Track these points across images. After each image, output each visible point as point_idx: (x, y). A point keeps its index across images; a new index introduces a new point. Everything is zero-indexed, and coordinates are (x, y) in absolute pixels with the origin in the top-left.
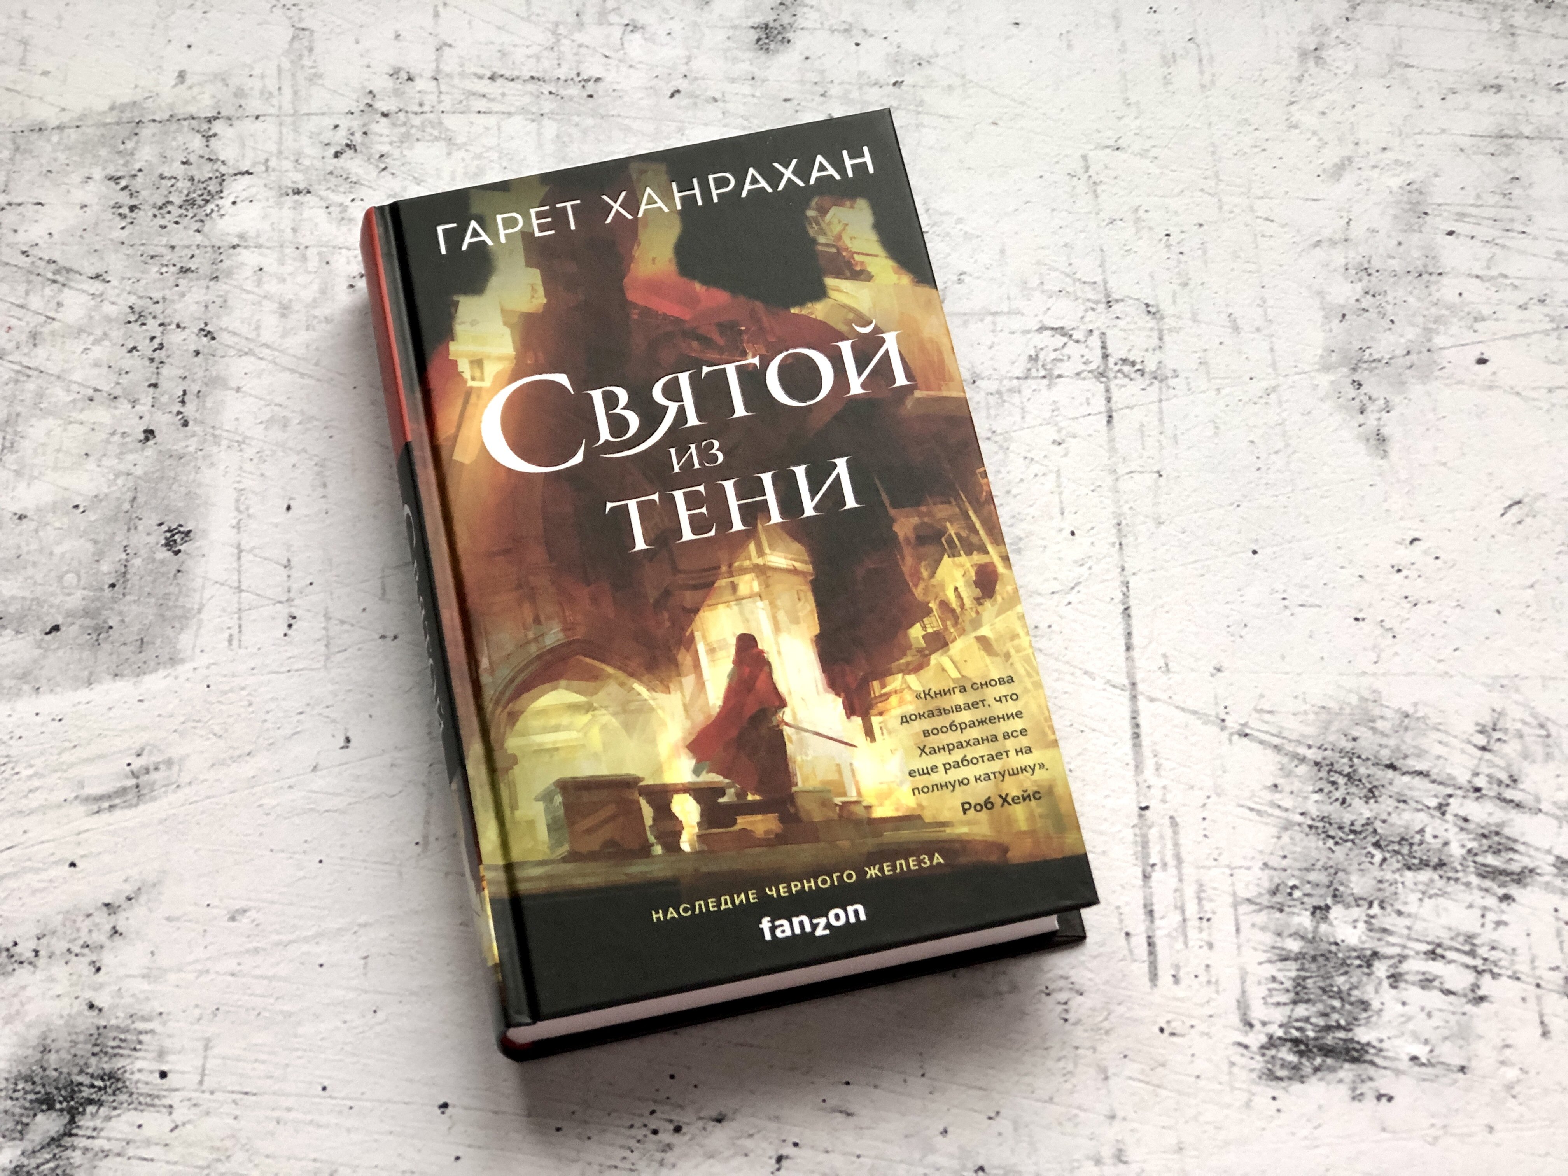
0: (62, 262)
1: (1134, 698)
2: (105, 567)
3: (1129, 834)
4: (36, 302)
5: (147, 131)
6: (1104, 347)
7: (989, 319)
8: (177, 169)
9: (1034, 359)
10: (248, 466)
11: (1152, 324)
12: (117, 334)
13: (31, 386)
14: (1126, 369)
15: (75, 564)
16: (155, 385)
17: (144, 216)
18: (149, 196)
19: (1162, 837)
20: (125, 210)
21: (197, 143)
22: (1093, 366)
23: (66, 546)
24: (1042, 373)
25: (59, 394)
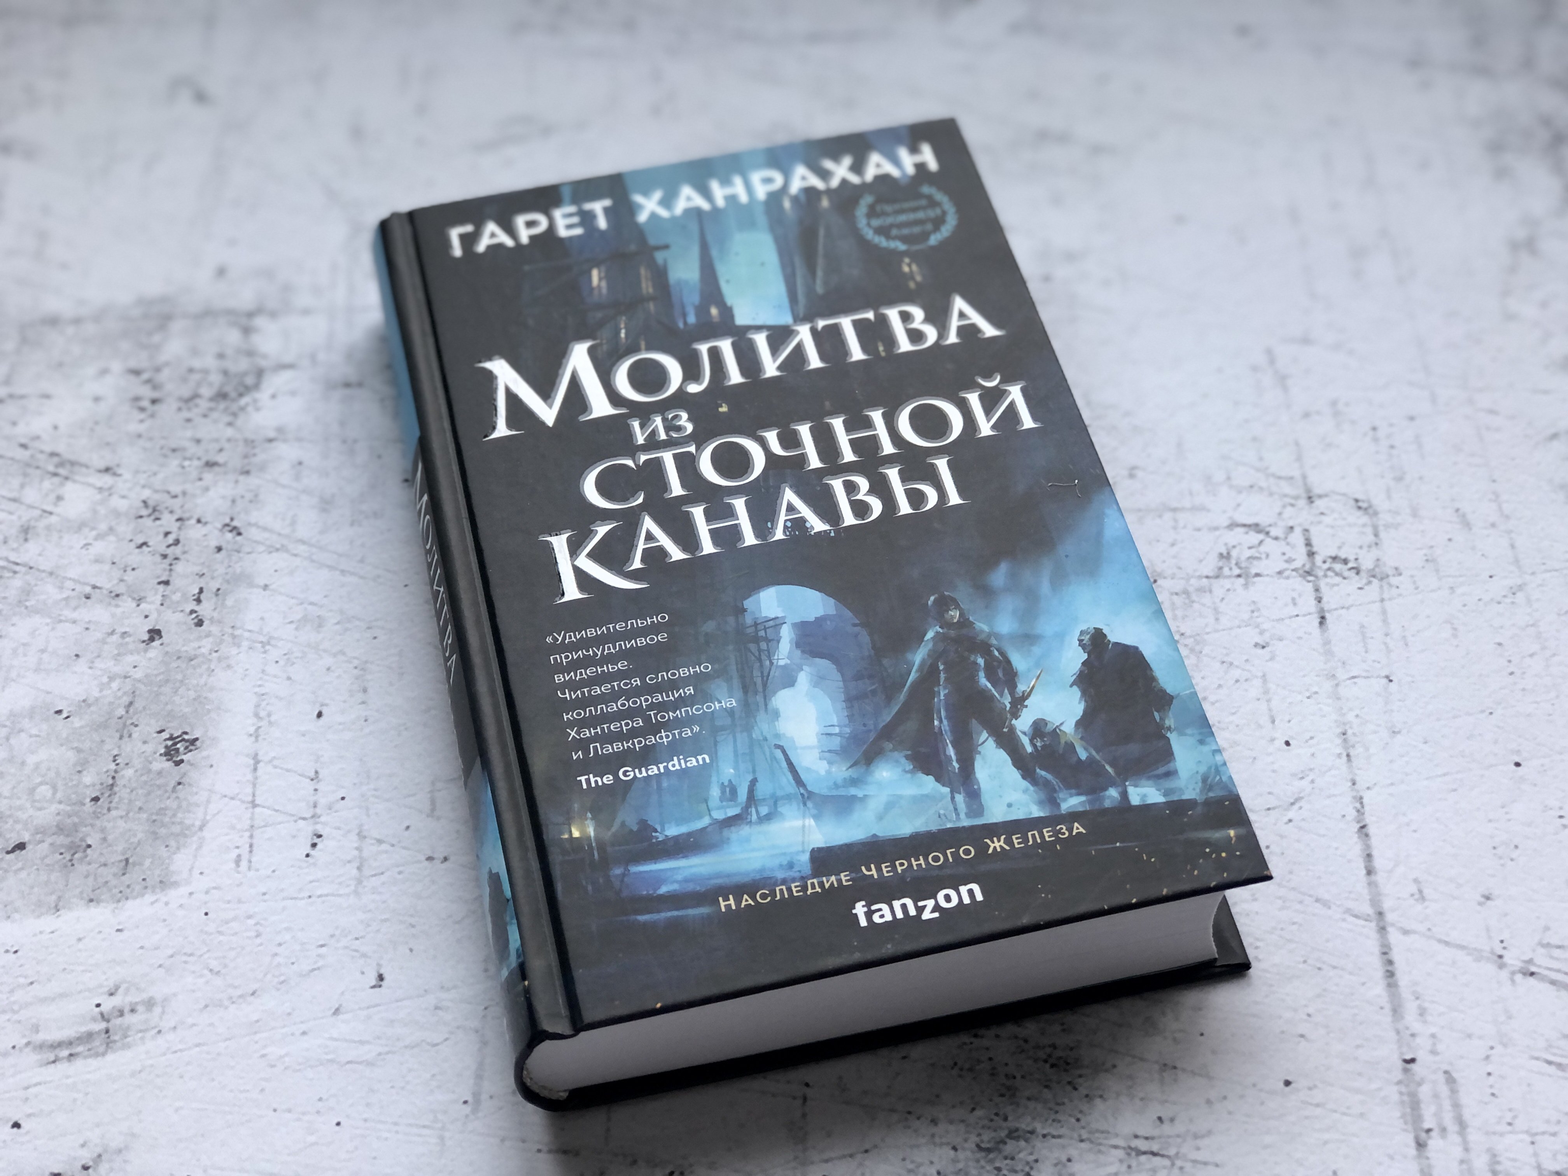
0: (67, 455)
1: (1382, 930)
2: (88, 778)
3: (1393, 1093)
4: (31, 495)
5: (177, 326)
6: (1308, 544)
7: (1168, 516)
8: (209, 361)
9: (1225, 557)
10: (272, 669)
11: (1365, 519)
12: (125, 529)
13: (17, 582)
14: (1338, 567)
15: (52, 774)
16: (166, 583)
17: (168, 411)
18: (173, 389)
19: (1436, 1096)
20: (145, 403)
21: (233, 337)
22: (1298, 564)
23: (43, 755)
24: (1237, 571)
25: (50, 591)
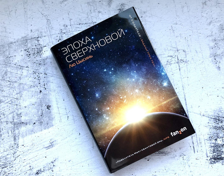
2: (39, 113)
5: (28, 41)
6: (178, 58)
9: (168, 61)
11: (184, 53)
12: (32, 76)
13: (22, 86)
15: (35, 113)
16: (40, 83)
18: (32, 52)
21: (37, 42)
22: (176, 61)
23: (33, 111)
24: (169, 64)
25: (26, 87)
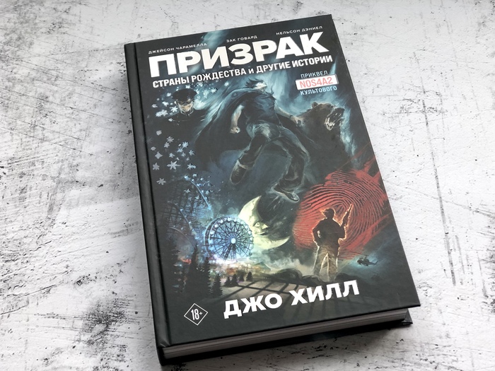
0: (103, 86)
1: (441, 201)
3: (443, 241)
4: (95, 96)
7: (387, 97)
14: (431, 110)
19: (453, 241)
20: (122, 72)
